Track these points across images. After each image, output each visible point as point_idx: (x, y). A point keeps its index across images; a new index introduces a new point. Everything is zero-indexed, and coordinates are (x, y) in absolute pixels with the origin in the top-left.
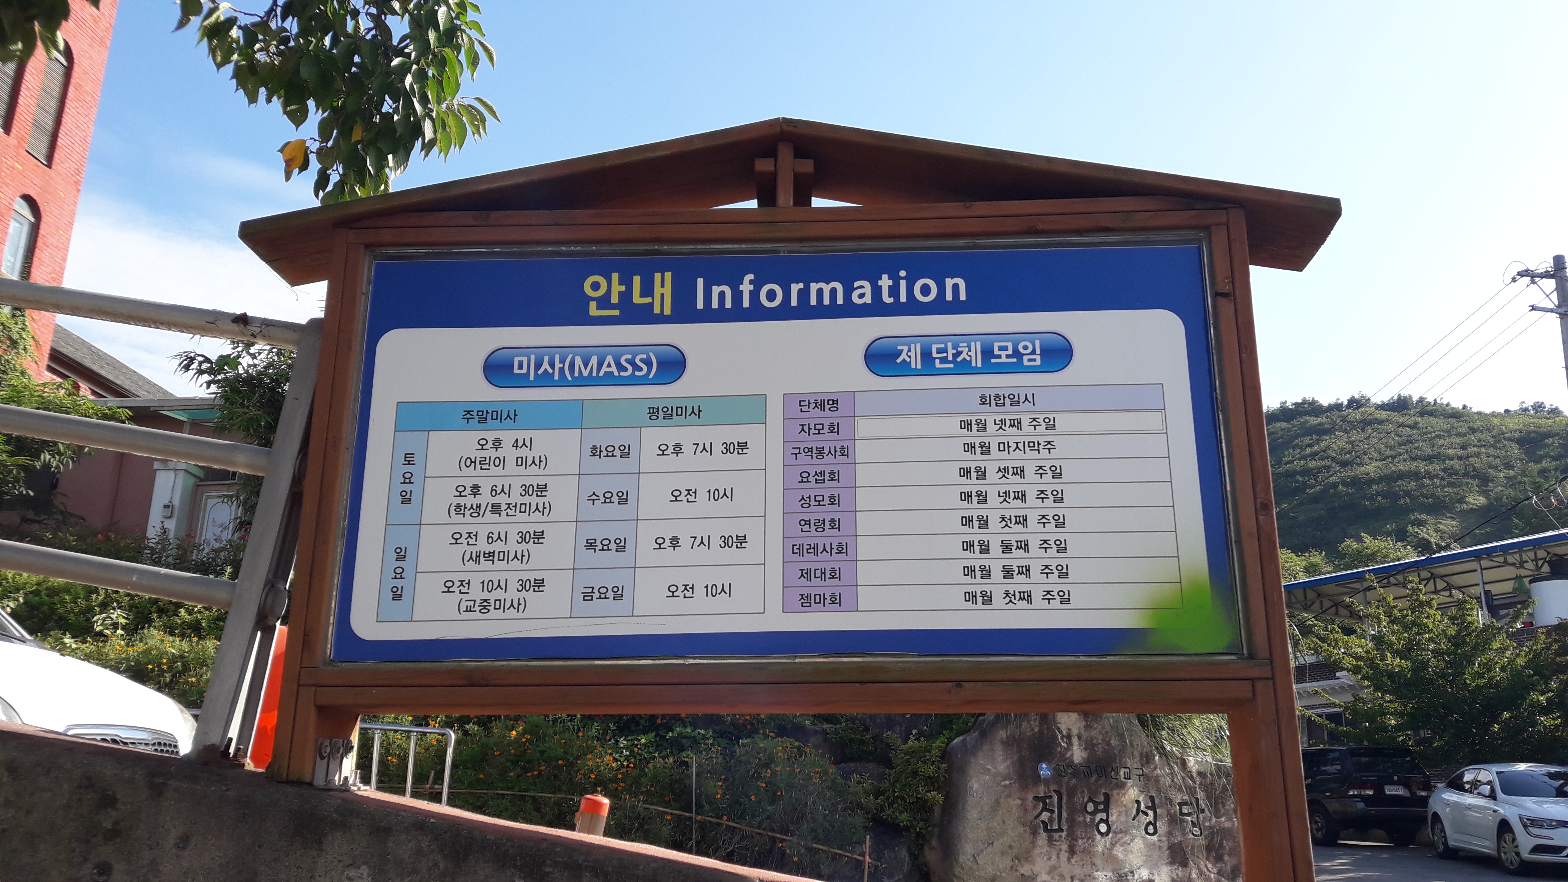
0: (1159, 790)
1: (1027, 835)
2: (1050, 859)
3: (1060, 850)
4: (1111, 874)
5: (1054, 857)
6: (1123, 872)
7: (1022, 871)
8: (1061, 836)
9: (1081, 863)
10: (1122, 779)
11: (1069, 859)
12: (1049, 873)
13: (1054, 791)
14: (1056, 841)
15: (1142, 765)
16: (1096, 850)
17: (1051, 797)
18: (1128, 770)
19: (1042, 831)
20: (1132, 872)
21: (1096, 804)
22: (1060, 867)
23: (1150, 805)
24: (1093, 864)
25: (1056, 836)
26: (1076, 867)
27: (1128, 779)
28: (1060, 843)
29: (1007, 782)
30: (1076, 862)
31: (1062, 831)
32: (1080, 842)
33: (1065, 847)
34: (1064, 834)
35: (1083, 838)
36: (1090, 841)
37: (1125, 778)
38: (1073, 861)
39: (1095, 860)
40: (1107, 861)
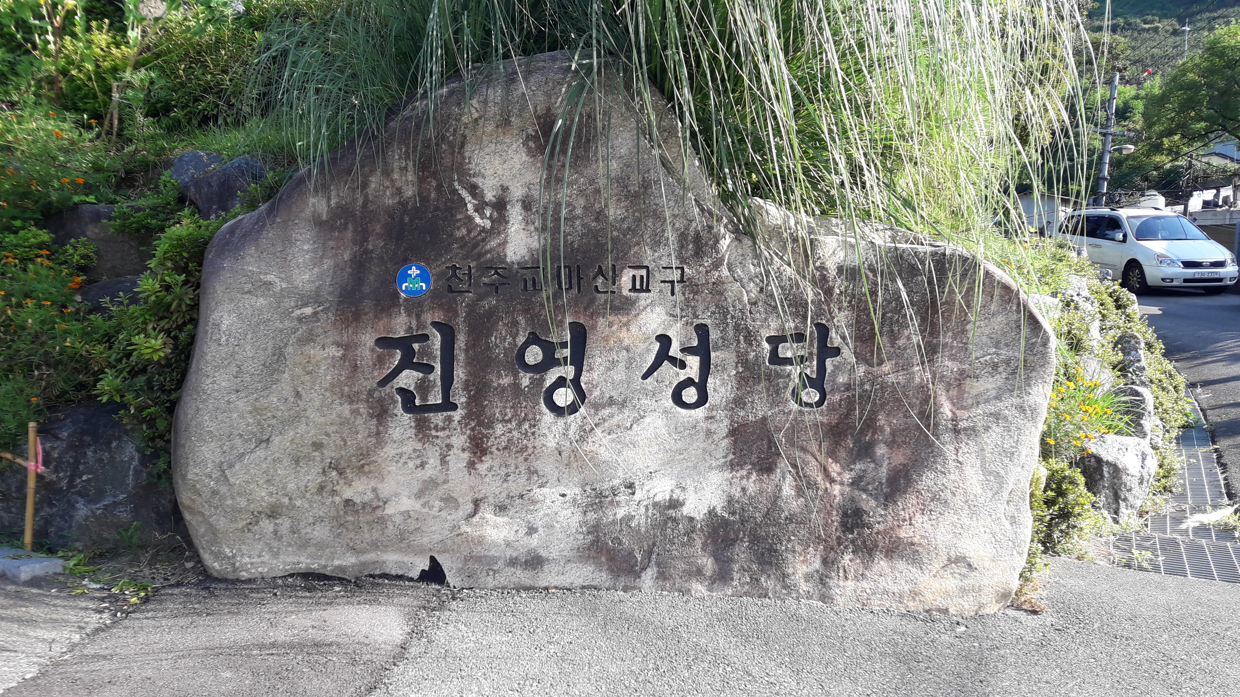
0: (723, 312)
1: (359, 421)
2: (423, 465)
3: (449, 447)
4: (578, 490)
5: (433, 461)
6: (606, 485)
7: (348, 493)
8: (449, 419)
9: (504, 471)
10: (625, 292)
11: (471, 465)
12: (419, 495)
13: (435, 324)
14: (436, 428)
15: (683, 260)
16: (538, 444)
17: (425, 338)
18: (644, 272)
19: (399, 409)
20: (631, 486)
21: (548, 349)
22: (446, 482)
23: (695, 343)
24: (532, 472)
25: (437, 418)
26: (487, 480)
27: (641, 290)
28: (447, 432)
29: (308, 311)
30: (490, 469)
31: (454, 407)
32: (499, 429)
33: (459, 440)
34: (457, 415)
35: (510, 421)
36: (526, 426)
37: (634, 289)
38: (482, 468)
39: (538, 465)
40: (568, 465)
